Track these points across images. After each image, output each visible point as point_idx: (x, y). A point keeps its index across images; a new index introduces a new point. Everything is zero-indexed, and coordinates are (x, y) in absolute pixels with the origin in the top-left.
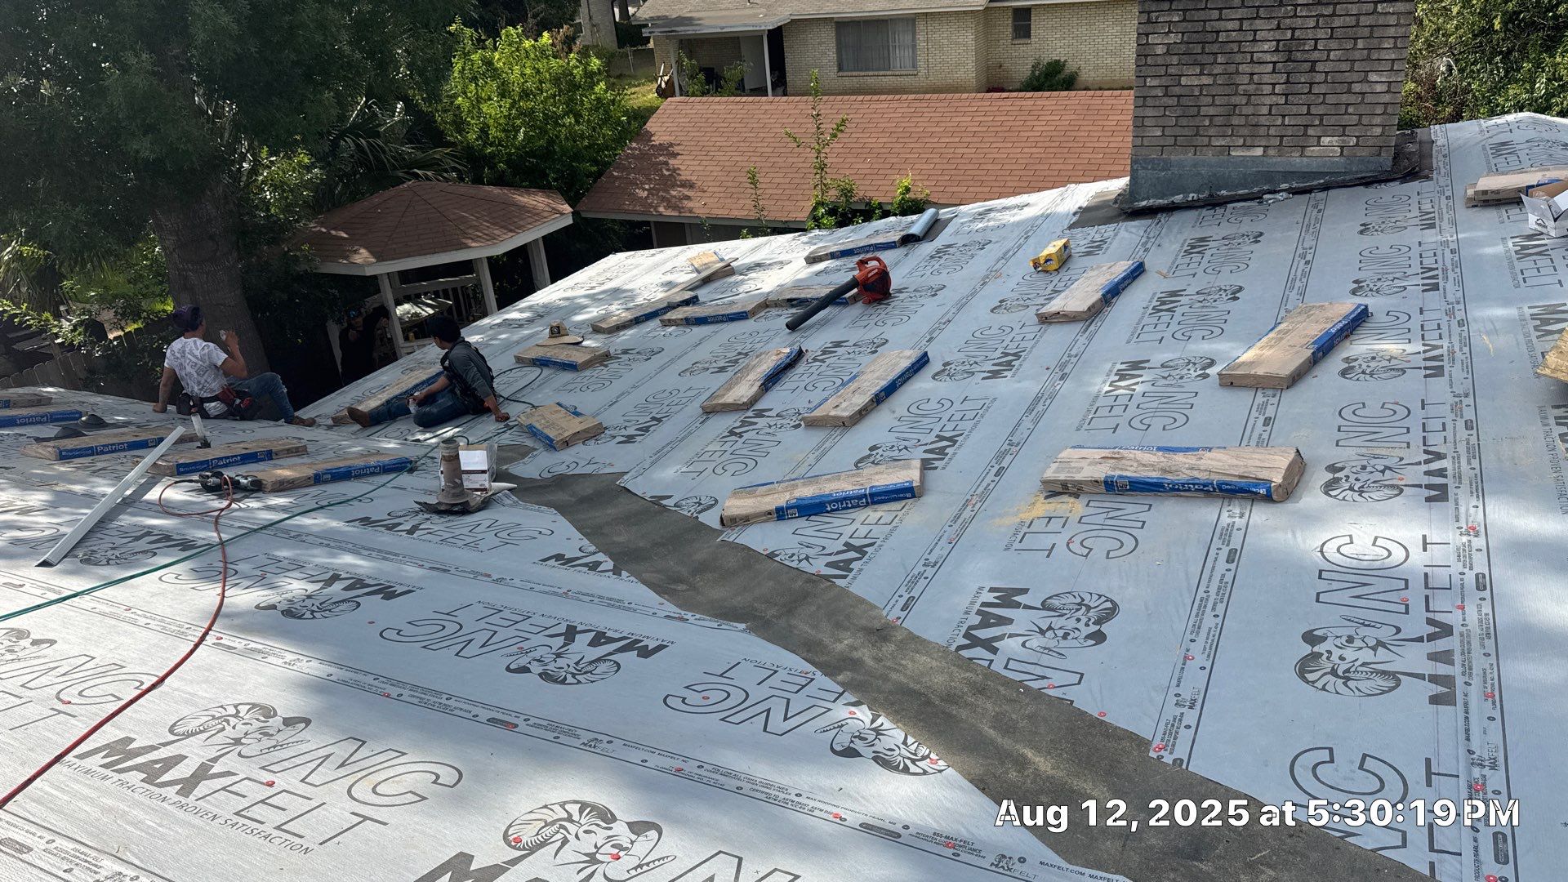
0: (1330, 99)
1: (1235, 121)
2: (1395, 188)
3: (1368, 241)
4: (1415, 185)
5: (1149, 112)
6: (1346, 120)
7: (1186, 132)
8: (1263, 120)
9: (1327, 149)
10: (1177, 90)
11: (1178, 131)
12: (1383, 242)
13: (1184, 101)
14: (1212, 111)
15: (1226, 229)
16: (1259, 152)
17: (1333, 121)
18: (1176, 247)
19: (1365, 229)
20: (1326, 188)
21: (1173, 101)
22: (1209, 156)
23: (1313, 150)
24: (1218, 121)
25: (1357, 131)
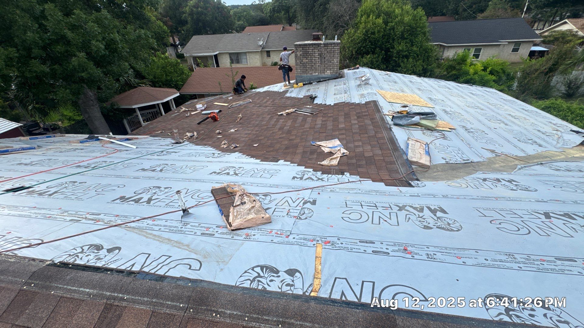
0: (328, 64)
1: (313, 68)
2: (339, 79)
3: (335, 87)
4: (342, 79)
5: (298, 67)
6: (331, 68)
7: (305, 70)
8: (317, 68)
9: (328, 73)
10: (302, 63)
11: (303, 70)
12: (338, 87)
13: (304, 65)
14: (309, 66)
15: (313, 87)
16: (317, 74)
17: (328, 68)
18: (305, 91)
19: (335, 86)
20: (329, 80)
21: (302, 65)
22: (309, 75)
23: (326, 73)
24: (310, 68)
25: (332, 70)
